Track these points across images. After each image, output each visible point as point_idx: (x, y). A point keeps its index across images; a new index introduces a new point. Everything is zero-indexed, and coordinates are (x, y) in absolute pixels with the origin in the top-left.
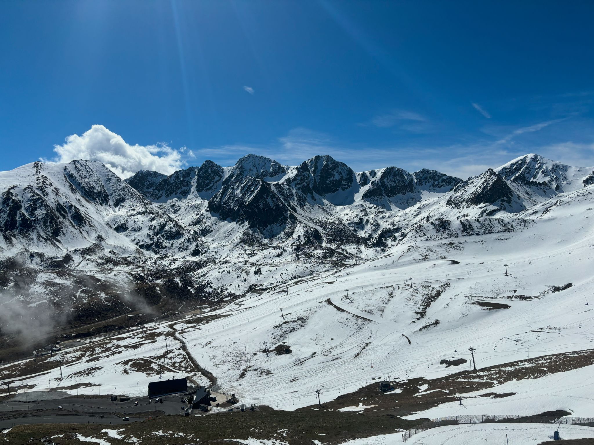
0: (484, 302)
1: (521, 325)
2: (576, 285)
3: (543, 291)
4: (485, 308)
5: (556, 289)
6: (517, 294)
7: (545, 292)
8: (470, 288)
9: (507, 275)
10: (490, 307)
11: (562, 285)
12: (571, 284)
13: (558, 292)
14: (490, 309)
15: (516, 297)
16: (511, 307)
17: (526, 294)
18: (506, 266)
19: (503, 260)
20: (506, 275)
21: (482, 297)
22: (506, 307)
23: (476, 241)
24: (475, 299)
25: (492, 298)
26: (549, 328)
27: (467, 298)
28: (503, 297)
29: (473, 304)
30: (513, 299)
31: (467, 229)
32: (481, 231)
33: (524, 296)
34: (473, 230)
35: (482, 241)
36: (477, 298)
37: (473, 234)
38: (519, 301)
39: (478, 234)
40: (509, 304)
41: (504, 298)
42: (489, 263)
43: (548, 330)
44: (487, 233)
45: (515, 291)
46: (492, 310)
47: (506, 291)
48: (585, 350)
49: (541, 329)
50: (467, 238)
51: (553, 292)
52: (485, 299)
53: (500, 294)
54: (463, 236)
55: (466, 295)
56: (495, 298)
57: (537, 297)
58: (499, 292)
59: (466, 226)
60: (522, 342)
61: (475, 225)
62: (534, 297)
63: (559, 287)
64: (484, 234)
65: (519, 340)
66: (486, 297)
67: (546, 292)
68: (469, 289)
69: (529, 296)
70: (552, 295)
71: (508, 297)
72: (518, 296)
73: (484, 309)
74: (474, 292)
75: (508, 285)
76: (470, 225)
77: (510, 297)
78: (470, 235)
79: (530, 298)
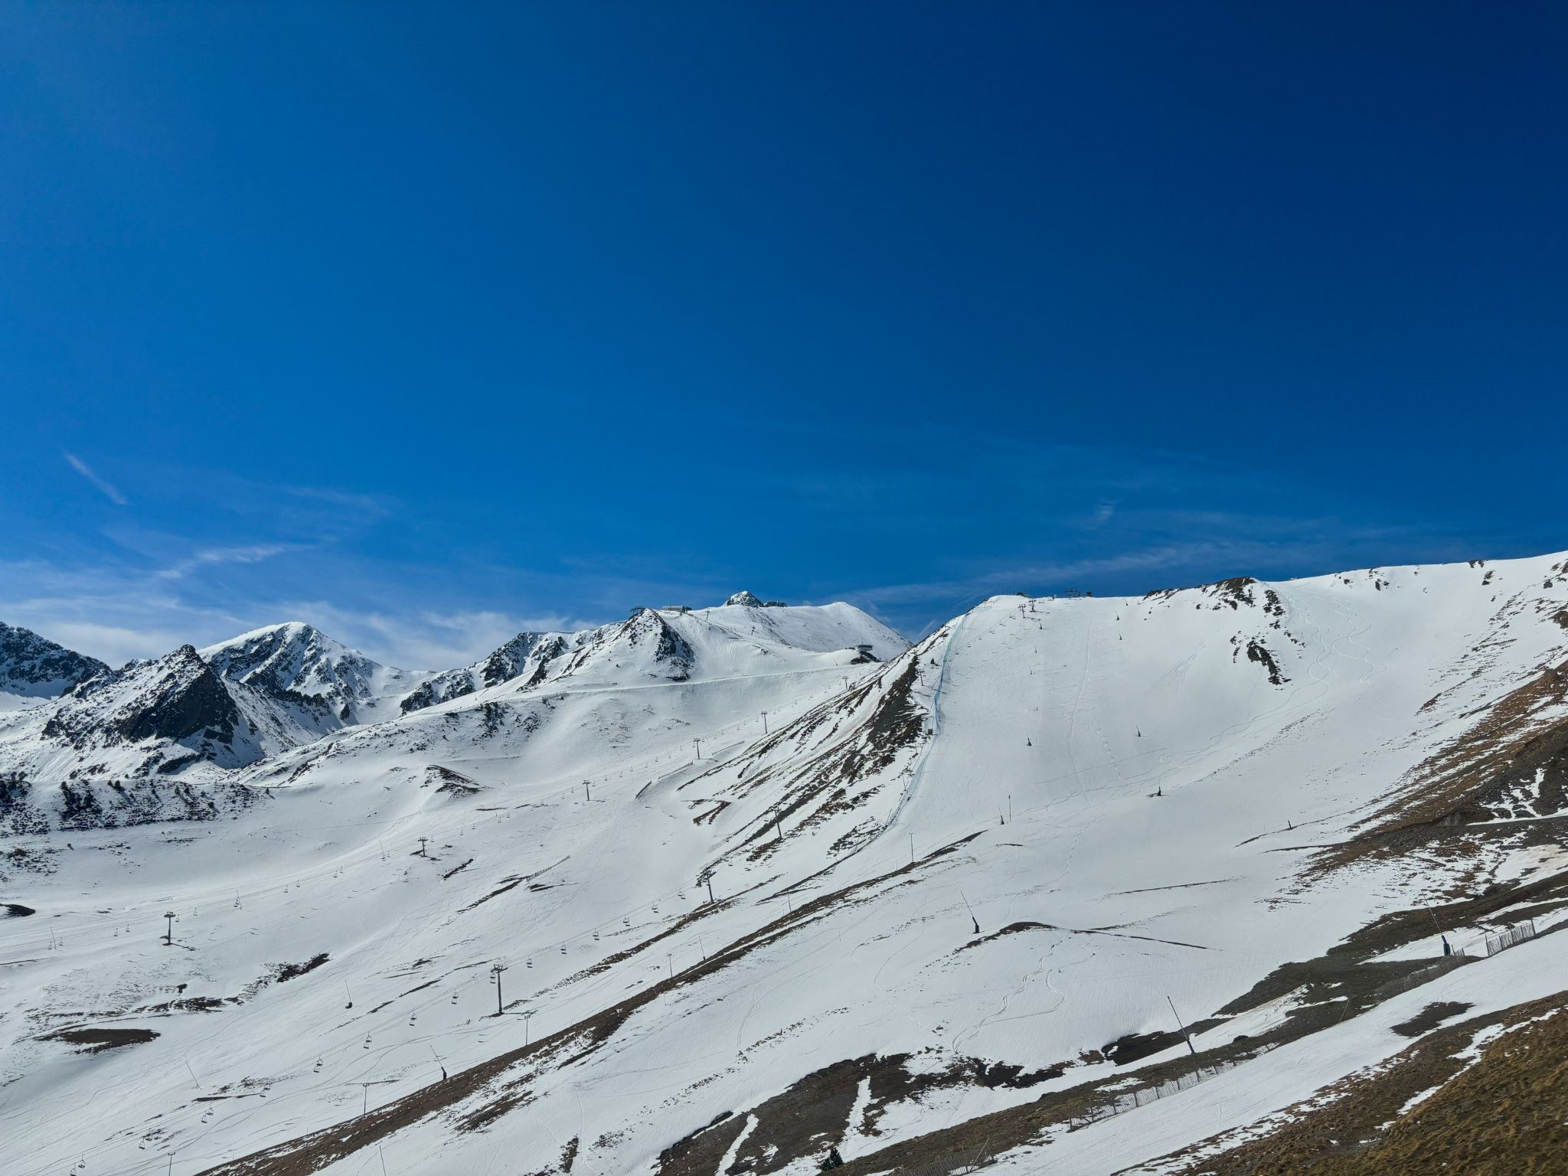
0: (85, 1028)
1: (174, 1088)
2: (335, 958)
3: (253, 981)
4: (85, 1046)
5: (289, 972)
6: (186, 995)
7: (261, 982)
8: (51, 990)
9: (169, 944)
10: (97, 1045)
11: (302, 959)
12: (326, 955)
13: (291, 980)
14: (96, 1050)
15: (179, 1005)
16: (158, 1035)
17: (209, 994)
18: (169, 916)
19: (168, 898)
20: (166, 941)
21: (80, 1014)
22: (146, 1036)
23: (101, 846)
24: (56, 1024)
25: (110, 1014)
26: (247, 1085)
27: (33, 1023)
28: (142, 1009)
29: (48, 1038)
30: (171, 1010)
31: (80, 808)
32: (123, 817)
33: (203, 999)
34: (97, 811)
35: (121, 846)
36: (64, 1020)
37: (96, 826)
38: (185, 1016)
39: (110, 826)
40: (154, 1029)
41: (146, 1010)
42: (127, 909)
43: (243, 1091)
44: (140, 823)
45: (182, 987)
46: (101, 1052)
47: (157, 990)
48: (313, 1134)
49: (224, 1089)
50: (77, 838)
51: (280, 980)
52: (90, 1020)
53: (137, 999)
54: (63, 830)
55: (31, 1014)
56: (119, 1014)
57: (235, 1000)
58: (136, 994)
59: (79, 799)
60: (164, 1136)
61: (106, 799)
62: (228, 999)
63: (297, 966)
64: (130, 824)
65: (159, 1131)
66: (92, 1015)
67: (263, 982)
68: (45, 994)
69: (216, 998)
70: (275, 987)
71: (158, 1008)
72: (187, 1002)
73: (78, 1052)
74: (61, 999)
75: (165, 972)
76: (90, 799)
77: (165, 1006)
78: (83, 827)
79: (216, 1003)
